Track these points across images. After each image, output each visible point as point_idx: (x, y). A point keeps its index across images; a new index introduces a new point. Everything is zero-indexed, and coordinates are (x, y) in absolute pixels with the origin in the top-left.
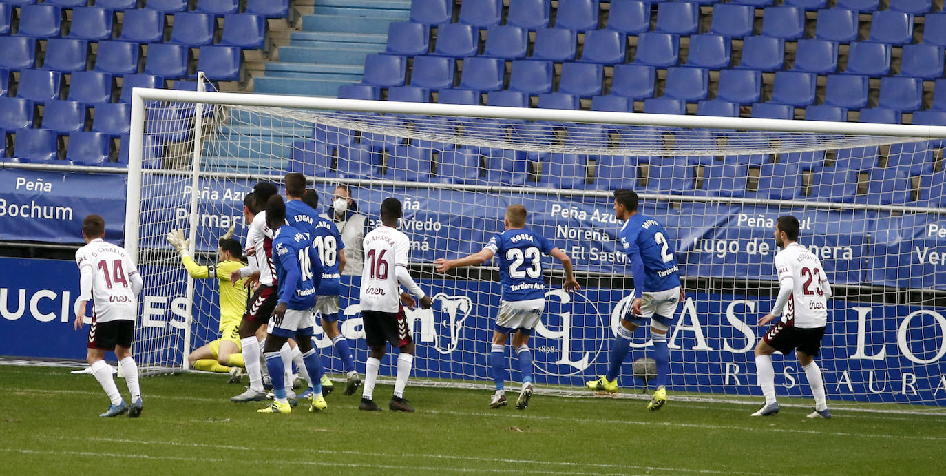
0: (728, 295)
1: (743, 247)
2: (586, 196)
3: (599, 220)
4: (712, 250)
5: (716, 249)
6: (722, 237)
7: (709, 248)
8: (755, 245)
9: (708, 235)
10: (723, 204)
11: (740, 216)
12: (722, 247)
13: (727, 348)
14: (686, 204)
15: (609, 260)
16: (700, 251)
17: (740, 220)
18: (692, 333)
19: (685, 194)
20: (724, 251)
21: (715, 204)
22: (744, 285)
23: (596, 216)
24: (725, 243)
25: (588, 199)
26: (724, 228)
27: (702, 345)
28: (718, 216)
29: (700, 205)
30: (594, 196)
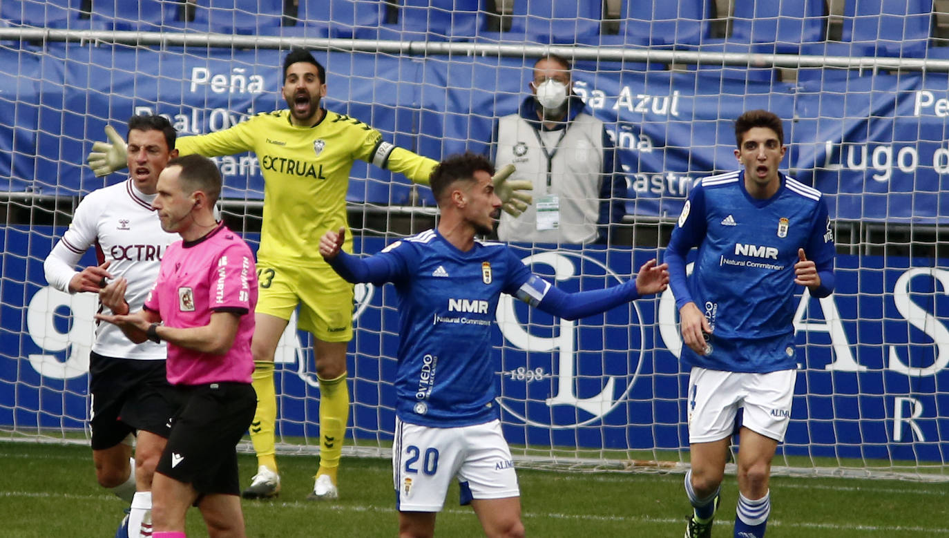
0: (900, 258)
1: (926, 157)
2: (604, 59)
3: (631, 109)
4: (863, 166)
5: (870, 163)
6: (883, 138)
7: (858, 161)
9: (855, 134)
10: (884, 71)
11: (919, 94)
12: (883, 159)
13: (896, 365)
14: (807, 73)
15: (654, 190)
16: (838, 168)
17: (919, 104)
18: (826, 337)
19: (807, 51)
20: (888, 166)
21: (868, 71)
22: (930, 237)
23: (625, 100)
24: (889, 152)
25: (607, 64)
26: (887, 119)
27: (845, 361)
28: (874, 95)
29: (836, 75)
30: (618, 60)
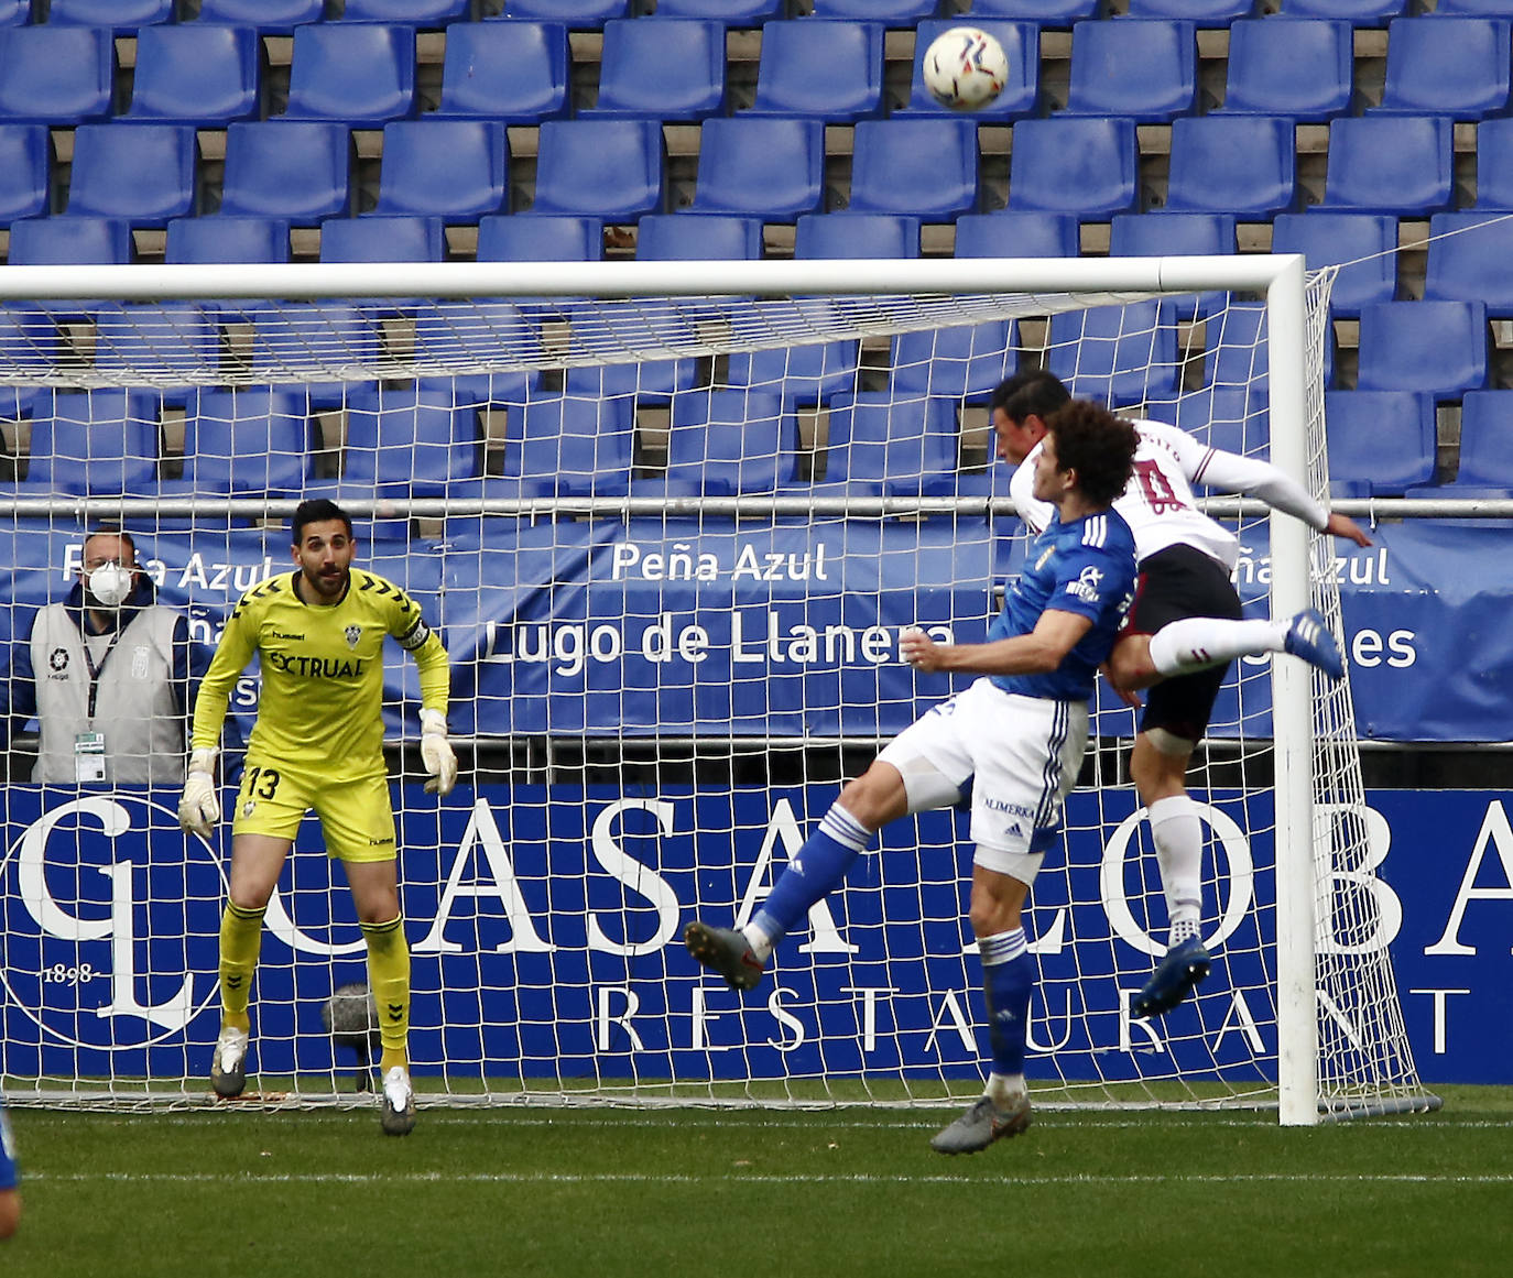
0: (605, 786)
1: (634, 641)
2: (165, 515)
3: (204, 585)
4: (541, 656)
5: (551, 650)
6: (570, 612)
7: (533, 649)
8: (666, 633)
9: (530, 607)
10: (566, 517)
11: (619, 547)
12: (569, 645)
13: (597, 940)
14: (459, 524)
15: (240, 701)
16: (508, 659)
17: (618, 563)
18: (495, 904)
19: (456, 493)
20: (578, 654)
21: (543, 518)
22: (648, 753)
23: (195, 573)
24: (578, 633)
25: (167, 522)
26: (575, 584)
27: (525, 938)
28: (556, 550)
29: (500, 524)
30: (186, 515)
